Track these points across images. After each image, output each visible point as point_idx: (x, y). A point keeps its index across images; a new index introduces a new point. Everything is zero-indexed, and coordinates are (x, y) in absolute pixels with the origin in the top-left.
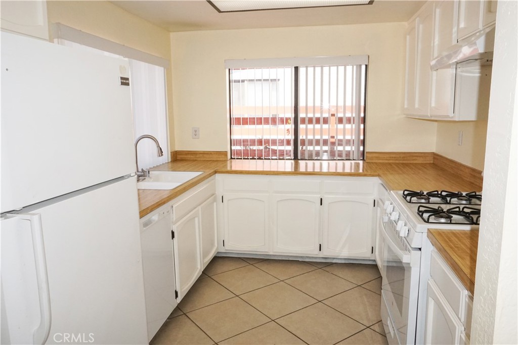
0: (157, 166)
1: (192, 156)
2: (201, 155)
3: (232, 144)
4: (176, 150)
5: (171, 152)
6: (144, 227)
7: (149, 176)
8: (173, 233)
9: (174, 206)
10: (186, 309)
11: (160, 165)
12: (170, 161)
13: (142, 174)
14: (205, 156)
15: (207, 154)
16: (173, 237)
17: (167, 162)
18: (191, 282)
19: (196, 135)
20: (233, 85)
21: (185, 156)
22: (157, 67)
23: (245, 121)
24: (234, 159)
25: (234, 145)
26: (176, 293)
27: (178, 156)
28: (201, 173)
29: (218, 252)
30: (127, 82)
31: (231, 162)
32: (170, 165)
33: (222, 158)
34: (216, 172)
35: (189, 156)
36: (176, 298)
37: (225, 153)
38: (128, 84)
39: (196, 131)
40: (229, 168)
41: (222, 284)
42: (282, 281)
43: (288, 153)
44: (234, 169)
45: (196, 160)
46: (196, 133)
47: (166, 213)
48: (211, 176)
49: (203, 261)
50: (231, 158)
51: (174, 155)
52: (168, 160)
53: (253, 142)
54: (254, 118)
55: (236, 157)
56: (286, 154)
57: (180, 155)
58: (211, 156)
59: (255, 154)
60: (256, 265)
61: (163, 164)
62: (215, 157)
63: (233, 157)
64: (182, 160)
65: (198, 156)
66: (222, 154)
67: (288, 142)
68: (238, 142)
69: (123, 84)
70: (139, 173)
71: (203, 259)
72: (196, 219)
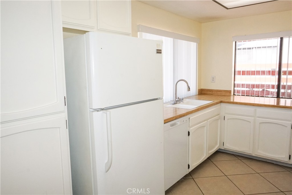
0: (189, 97)
1: (210, 92)
2: (216, 92)
3: (235, 87)
4: (202, 88)
5: (198, 90)
6: (171, 126)
7: (183, 102)
8: (189, 133)
9: (191, 118)
10: (195, 176)
11: (191, 96)
12: (197, 94)
13: (178, 100)
14: (218, 92)
15: (219, 91)
16: (189, 135)
17: (195, 95)
18: (199, 162)
19: (213, 80)
20: (237, 51)
21: (207, 92)
22: (192, 43)
23: (244, 73)
24: (236, 95)
25: (236, 87)
26: (189, 166)
27: (202, 92)
28: (211, 102)
29: (220, 149)
30: (160, 51)
31: (234, 97)
32: (197, 96)
33: (228, 94)
34: (221, 102)
35: (209, 92)
36: (188, 169)
37: (230, 92)
38: (161, 53)
39: (213, 78)
40: (232, 101)
41: (218, 167)
42: (258, 173)
43: (272, 93)
44: (235, 101)
45: (212, 95)
46: (213, 79)
47: (185, 121)
48: (217, 104)
49: (208, 152)
50: (234, 95)
51: (200, 91)
52: (196, 93)
53: (253, 86)
54: (250, 71)
55: (236, 94)
56: (271, 94)
57: (204, 91)
58: (221, 93)
59: (249, 93)
60: (242, 160)
61: (193, 96)
62: (224, 93)
63: (235, 94)
64: (204, 94)
65: (214, 92)
66: (228, 92)
67: (273, 87)
68: (238, 86)
69: (157, 53)
70: (176, 99)
71: (208, 151)
72: (206, 128)
